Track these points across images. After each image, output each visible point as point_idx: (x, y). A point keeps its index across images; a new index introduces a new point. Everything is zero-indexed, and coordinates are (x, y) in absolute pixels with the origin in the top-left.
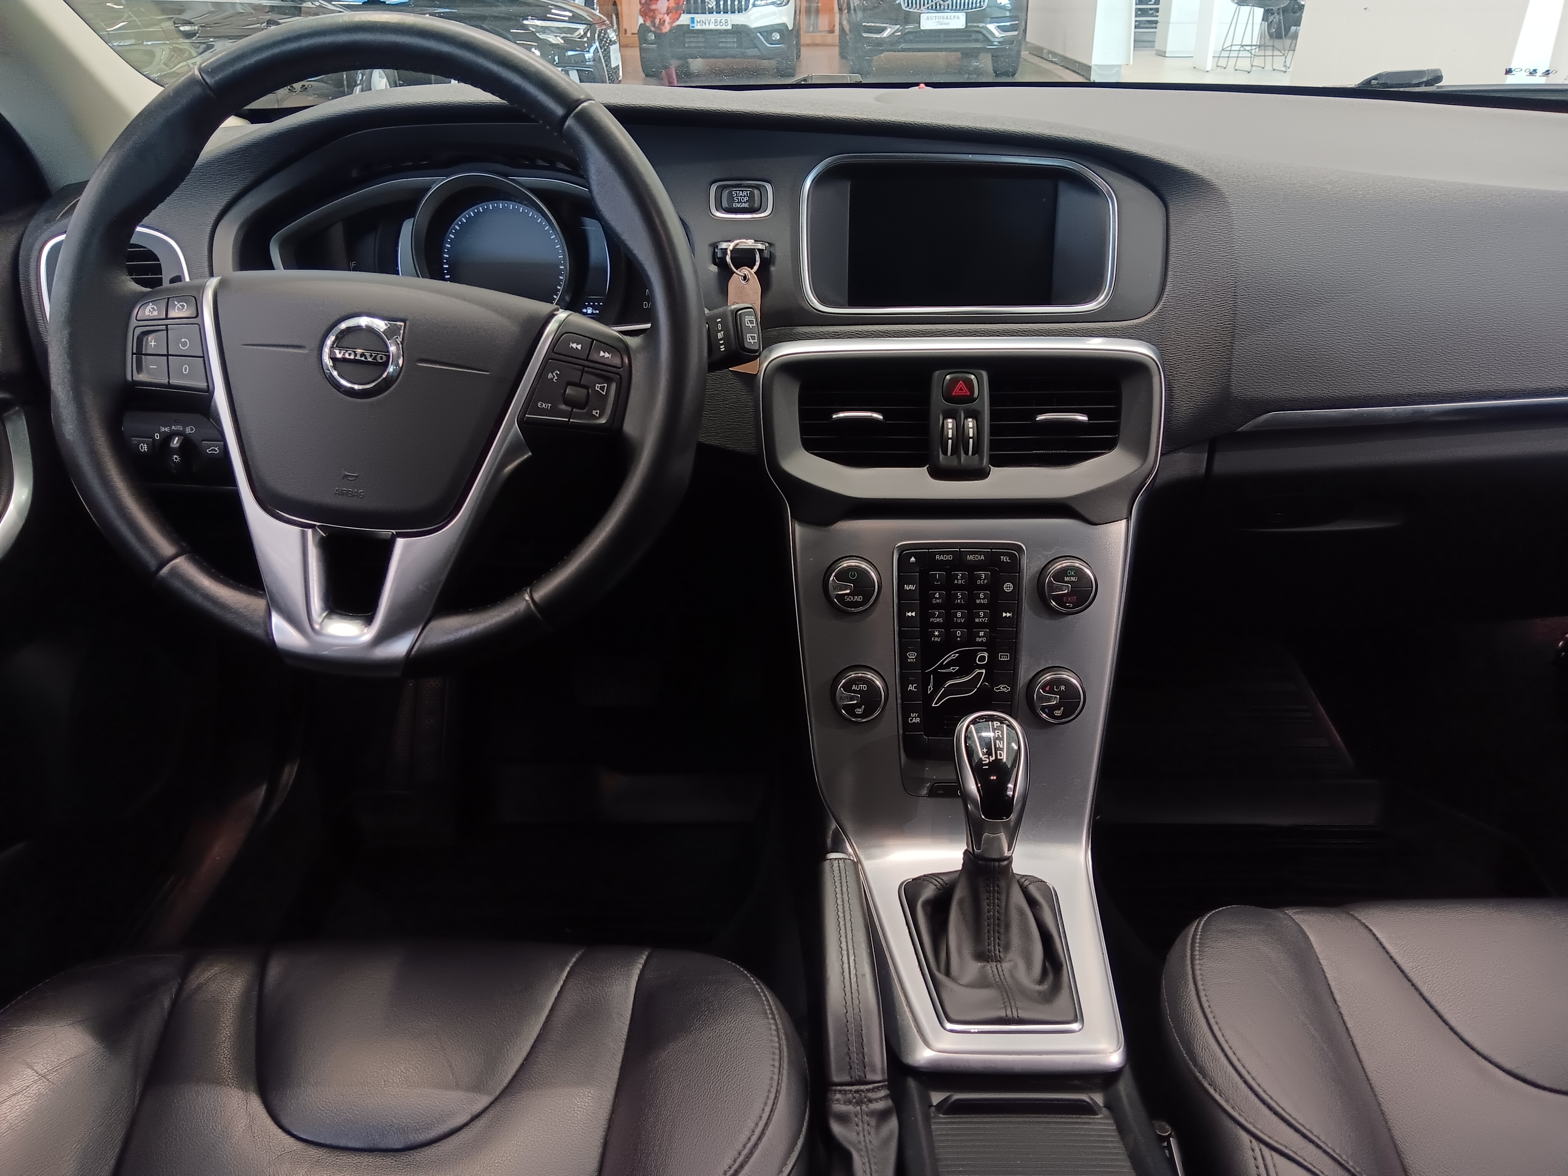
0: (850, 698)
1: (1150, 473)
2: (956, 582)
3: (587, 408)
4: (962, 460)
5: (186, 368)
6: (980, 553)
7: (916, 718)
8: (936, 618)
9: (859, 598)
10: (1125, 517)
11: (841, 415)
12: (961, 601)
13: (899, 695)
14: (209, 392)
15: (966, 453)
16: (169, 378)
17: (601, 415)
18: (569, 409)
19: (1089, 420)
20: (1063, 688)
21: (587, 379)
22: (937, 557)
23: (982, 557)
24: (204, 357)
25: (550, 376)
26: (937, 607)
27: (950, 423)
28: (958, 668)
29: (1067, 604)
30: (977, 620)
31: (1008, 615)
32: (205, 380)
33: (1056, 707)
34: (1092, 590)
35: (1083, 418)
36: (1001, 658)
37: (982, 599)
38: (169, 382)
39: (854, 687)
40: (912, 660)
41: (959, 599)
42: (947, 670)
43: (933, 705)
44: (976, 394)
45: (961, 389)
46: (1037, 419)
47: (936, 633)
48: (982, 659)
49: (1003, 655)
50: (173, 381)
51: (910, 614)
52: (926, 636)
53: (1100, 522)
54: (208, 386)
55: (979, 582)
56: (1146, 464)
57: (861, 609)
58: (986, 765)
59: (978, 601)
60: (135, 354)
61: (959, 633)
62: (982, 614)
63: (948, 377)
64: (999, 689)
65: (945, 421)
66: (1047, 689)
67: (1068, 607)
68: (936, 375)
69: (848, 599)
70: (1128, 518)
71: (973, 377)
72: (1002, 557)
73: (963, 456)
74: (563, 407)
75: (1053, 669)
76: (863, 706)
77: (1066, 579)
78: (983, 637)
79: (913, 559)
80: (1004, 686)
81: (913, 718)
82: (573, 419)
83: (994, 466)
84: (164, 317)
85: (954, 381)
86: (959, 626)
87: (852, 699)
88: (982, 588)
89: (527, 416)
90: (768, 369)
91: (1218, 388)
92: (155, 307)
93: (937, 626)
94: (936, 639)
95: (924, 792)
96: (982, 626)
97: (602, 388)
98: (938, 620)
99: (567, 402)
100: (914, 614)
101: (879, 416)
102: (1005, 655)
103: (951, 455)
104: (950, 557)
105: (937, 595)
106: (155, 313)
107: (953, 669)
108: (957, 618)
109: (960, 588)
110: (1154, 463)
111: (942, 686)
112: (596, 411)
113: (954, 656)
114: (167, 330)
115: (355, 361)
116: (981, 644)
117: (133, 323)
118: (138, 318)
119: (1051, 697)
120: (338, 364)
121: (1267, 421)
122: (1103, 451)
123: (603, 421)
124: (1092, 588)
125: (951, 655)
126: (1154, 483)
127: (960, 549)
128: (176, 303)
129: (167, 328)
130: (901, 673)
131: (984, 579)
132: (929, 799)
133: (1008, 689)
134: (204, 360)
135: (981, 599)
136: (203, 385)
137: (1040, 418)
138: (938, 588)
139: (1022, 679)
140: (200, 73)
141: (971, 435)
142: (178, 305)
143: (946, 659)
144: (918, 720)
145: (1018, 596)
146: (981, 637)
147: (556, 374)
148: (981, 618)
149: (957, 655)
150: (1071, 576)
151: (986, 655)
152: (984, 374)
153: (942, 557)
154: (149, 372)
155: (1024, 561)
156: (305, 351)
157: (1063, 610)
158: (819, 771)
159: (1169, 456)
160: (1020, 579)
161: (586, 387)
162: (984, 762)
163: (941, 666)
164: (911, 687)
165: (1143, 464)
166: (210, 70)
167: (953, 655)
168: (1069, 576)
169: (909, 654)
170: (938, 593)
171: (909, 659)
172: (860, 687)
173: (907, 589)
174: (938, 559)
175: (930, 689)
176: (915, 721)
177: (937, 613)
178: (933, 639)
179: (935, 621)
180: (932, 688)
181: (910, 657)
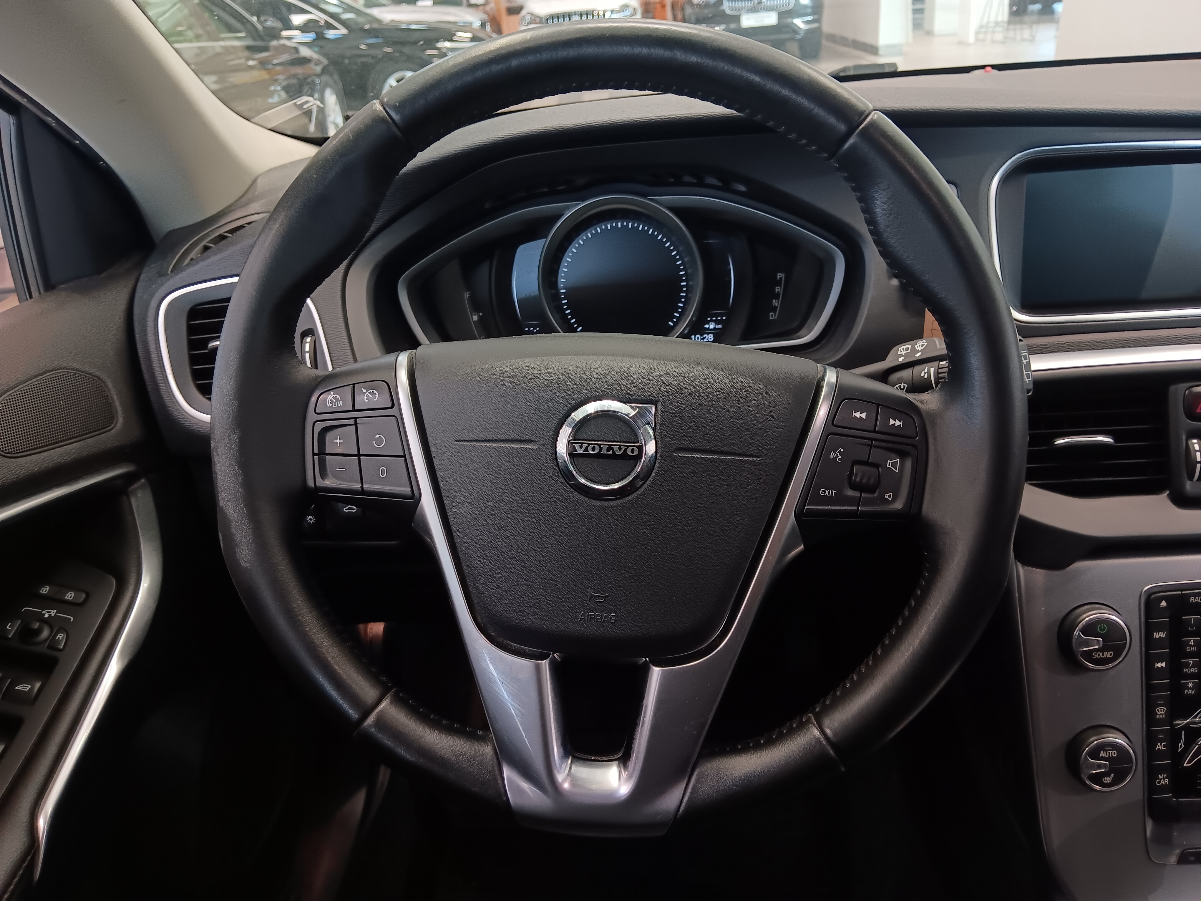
0: (1097, 765)
3: (877, 491)
5: (383, 470)
7: (1164, 779)
8: (1190, 668)
9: (1108, 655)
13: (1146, 756)
14: (415, 499)
16: (362, 484)
17: (895, 498)
18: (857, 494)
21: (876, 455)
22: (1192, 599)
24: (406, 456)
25: (832, 455)
26: (1191, 655)
27: (1195, 444)
32: (408, 484)
38: (362, 487)
39: (1102, 754)
40: (1161, 716)
43: (1185, 764)
47: (1190, 685)
50: (366, 487)
51: (1159, 665)
52: (1176, 688)
54: (412, 491)
57: (1111, 665)
60: (316, 454)
63: (1188, 392)
65: (1189, 442)
69: (1097, 656)
74: (850, 493)
76: (1113, 775)
79: (1163, 604)
81: (1161, 779)
82: (862, 505)
84: (351, 408)
85: (1197, 397)
87: (1099, 766)
89: (806, 507)
92: (338, 397)
93: (1192, 676)
94: (1190, 692)
95: (1173, 859)
97: (894, 465)
98: (1192, 670)
99: (854, 486)
100: (1163, 665)
101: (1109, 440)
103: (1197, 480)
105: (1192, 643)
106: (339, 404)
111: (1194, 742)
112: (888, 494)
114: (356, 424)
115: (598, 456)
117: (311, 417)
118: (317, 411)
120: (578, 460)
123: (898, 505)
128: (364, 391)
129: (355, 421)
130: (1149, 732)
132: (1178, 867)
134: (406, 460)
136: (407, 490)
138: (1193, 634)
140: (384, 109)
142: (367, 393)
143: (1200, 713)
144: (1167, 781)
147: (840, 452)
154: (337, 476)
156: (536, 446)
161: (876, 466)
163: (1195, 721)
164: (1159, 746)
166: (397, 104)
169: (1158, 710)
170: (1192, 640)
171: (1158, 714)
172: (1109, 753)
173: (1157, 637)
174: (1192, 601)
175: (1181, 746)
176: (1163, 783)
177: (1192, 662)
178: (1186, 692)
179: (1189, 671)
180: (1182, 745)
181: (1159, 713)
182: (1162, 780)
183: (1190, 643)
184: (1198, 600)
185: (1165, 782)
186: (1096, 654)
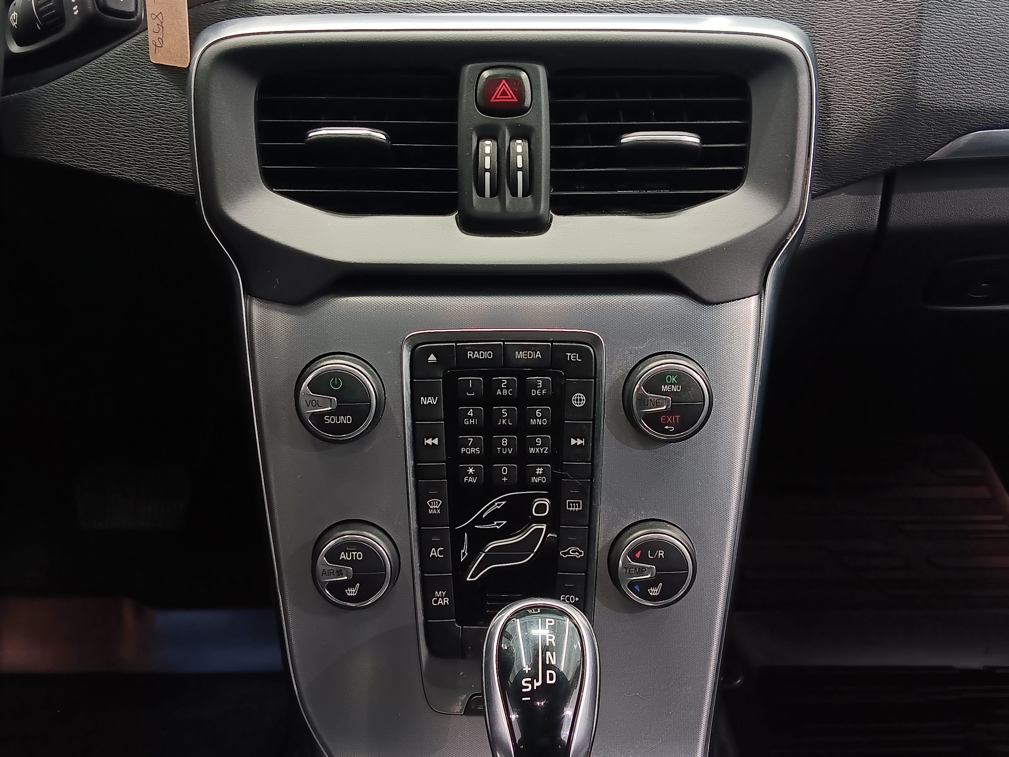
0: (338, 572)
1: (794, 225)
2: (499, 392)
4: (507, 203)
6: (534, 349)
7: (443, 598)
8: (470, 447)
9: (345, 420)
10: (756, 292)
11: (324, 132)
12: (507, 422)
13: (417, 564)
15: (514, 193)
19: (703, 141)
20: (661, 554)
22: (470, 354)
23: (538, 354)
26: (471, 430)
27: (488, 147)
28: (505, 522)
29: (667, 427)
30: (532, 450)
31: (579, 442)
33: (652, 583)
34: (704, 404)
35: (692, 139)
36: (569, 507)
37: (539, 418)
39: (343, 556)
40: (435, 512)
41: (504, 418)
42: (488, 527)
43: (468, 579)
44: (528, 102)
45: (504, 93)
46: (623, 141)
47: (471, 471)
48: (541, 508)
49: (573, 503)
51: (430, 441)
52: (455, 474)
53: (715, 300)
55: (534, 393)
56: (788, 210)
57: (351, 435)
58: (526, 694)
59: (533, 422)
61: (505, 471)
62: (539, 441)
63: (486, 74)
64: (568, 553)
65: (480, 143)
66: (638, 555)
67: (667, 432)
68: (467, 70)
69: (329, 421)
70: (760, 293)
71: (524, 75)
72: (569, 354)
73: (508, 196)
75: (647, 524)
76: (358, 584)
77: (665, 388)
78: (542, 475)
79: (432, 358)
80: (573, 549)
81: (438, 598)
83: (558, 213)
85: (493, 82)
86: (506, 459)
87: (340, 574)
88: (539, 401)
90: (202, 59)
91: (898, 93)
93: (472, 459)
94: (471, 480)
95: (458, 708)
96: (539, 459)
98: (473, 450)
100: (436, 441)
101: (380, 135)
102: (576, 503)
103: (490, 196)
104: (490, 355)
105: (471, 413)
107: (498, 524)
108: (502, 447)
109: (504, 401)
110: (800, 208)
111: (482, 549)
113: (499, 505)
116: (538, 486)
119: (645, 568)
121: (970, 143)
122: (723, 191)
124: (704, 402)
125: (493, 504)
126: (799, 243)
127: (504, 342)
130: (420, 533)
131: (542, 389)
132: (465, 718)
133: (581, 553)
135: (537, 418)
137: (628, 139)
138: (471, 402)
139: (601, 539)
141: (520, 165)
143: (487, 510)
144: (446, 601)
145: (594, 413)
146: (539, 475)
148: (538, 447)
149: (504, 503)
150: (671, 384)
151: (547, 502)
152: (541, 70)
153: (476, 355)
155: (604, 360)
157: (663, 437)
158: (300, 678)
159: (820, 201)
160: (597, 387)
162: (524, 690)
163: (480, 520)
164: (434, 553)
165: (784, 209)
167: (497, 504)
168: (668, 384)
169: (430, 503)
170: (471, 410)
171: (431, 509)
172: (352, 555)
173: (425, 403)
174: (470, 356)
175: (464, 554)
176: (442, 602)
177: (472, 439)
178: (465, 480)
179: (468, 451)
180: (466, 553)
181: (432, 507)
182: (440, 599)
183: (469, 414)
184: (478, 356)
185: (445, 601)
186: (329, 418)
